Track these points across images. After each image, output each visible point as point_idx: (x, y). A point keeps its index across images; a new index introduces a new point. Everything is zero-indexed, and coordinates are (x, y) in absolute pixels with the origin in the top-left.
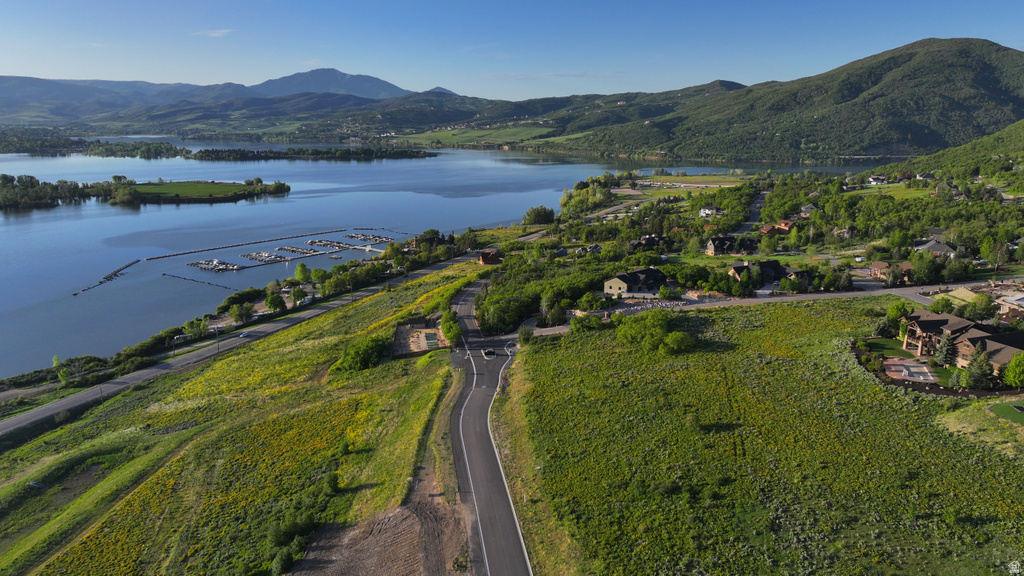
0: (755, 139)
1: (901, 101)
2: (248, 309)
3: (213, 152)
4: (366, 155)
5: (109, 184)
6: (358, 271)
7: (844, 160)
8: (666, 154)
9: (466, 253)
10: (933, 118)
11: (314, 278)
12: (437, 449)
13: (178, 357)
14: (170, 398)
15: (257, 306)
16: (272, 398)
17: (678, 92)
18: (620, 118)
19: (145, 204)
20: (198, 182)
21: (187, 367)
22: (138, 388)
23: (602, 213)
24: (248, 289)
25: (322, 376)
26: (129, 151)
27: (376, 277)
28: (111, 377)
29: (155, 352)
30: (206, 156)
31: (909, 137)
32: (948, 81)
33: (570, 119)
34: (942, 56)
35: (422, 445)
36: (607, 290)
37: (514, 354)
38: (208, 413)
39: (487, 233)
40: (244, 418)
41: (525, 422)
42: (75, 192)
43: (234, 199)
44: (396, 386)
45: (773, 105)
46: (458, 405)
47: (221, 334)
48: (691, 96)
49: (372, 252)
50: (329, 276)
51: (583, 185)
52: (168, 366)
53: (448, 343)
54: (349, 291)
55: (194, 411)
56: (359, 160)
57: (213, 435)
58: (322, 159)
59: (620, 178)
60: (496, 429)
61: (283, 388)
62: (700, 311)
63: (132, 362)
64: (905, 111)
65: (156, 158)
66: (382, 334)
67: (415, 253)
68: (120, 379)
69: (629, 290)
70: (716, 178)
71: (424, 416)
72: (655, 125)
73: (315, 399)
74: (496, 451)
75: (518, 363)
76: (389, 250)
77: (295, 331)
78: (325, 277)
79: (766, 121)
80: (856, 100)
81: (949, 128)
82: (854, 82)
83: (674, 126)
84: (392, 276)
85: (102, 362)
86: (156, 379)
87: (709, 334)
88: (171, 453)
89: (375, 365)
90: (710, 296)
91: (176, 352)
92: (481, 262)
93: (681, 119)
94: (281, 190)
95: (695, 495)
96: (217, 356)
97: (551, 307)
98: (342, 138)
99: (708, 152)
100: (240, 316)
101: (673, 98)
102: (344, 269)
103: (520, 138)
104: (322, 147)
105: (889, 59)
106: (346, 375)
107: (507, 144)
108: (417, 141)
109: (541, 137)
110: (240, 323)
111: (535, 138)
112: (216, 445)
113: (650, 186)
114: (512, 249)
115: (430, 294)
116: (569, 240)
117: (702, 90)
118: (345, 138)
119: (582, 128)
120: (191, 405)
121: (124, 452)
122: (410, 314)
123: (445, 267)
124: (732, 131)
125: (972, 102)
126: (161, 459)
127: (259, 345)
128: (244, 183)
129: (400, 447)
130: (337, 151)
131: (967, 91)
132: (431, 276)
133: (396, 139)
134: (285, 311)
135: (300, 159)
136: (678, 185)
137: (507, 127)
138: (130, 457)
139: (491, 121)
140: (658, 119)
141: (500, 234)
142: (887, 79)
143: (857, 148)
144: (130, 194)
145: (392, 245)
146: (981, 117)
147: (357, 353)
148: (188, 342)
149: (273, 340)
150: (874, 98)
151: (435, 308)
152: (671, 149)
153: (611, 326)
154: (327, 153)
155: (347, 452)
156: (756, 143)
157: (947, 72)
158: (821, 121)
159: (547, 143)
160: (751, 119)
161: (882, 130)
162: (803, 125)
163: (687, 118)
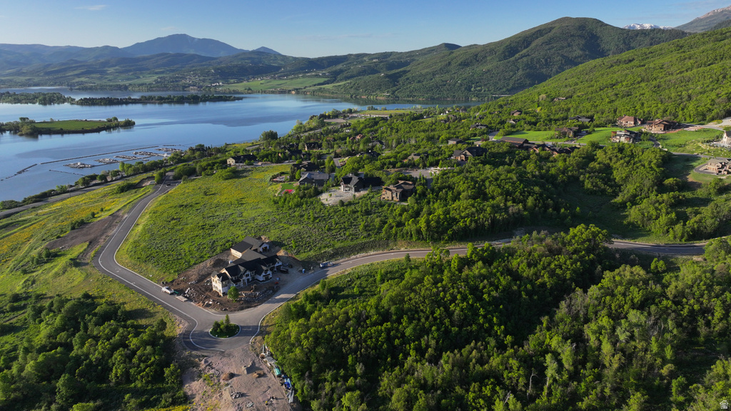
0: (445, 85)
1: (537, 59)
3: (90, 100)
4: (195, 100)
5: (18, 123)
8: (389, 96)
10: (554, 70)
14: (47, 208)
15: (93, 181)
16: (85, 203)
17: (417, 51)
18: (372, 70)
19: (41, 135)
20: (77, 121)
21: (56, 201)
22: (34, 208)
24: (92, 175)
25: (106, 196)
26: (30, 99)
28: (22, 206)
29: (43, 197)
30: (85, 102)
32: (569, 46)
33: (341, 71)
34: (568, 29)
36: (228, 163)
37: (178, 185)
38: (60, 209)
40: (73, 209)
43: (98, 130)
44: (131, 196)
46: (146, 197)
47: (74, 191)
48: (425, 54)
49: (165, 157)
50: (132, 167)
51: (313, 117)
52: (47, 202)
53: (156, 183)
55: (55, 210)
56: (190, 103)
58: (165, 103)
61: (90, 201)
63: (32, 200)
64: (538, 66)
65: (50, 104)
68: (25, 206)
69: (236, 162)
72: (387, 76)
75: (176, 187)
79: (455, 73)
80: (512, 58)
82: (512, 48)
83: (400, 77)
85: (17, 202)
86: (42, 204)
88: (44, 219)
89: (126, 191)
91: (52, 197)
93: (405, 72)
94: (129, 125)
95: (187, 206)
96: (70, 197)
98: (184, 87)
99: (415, 94)
101: (414, 56)
103: (304, 86)
105: (538, 31)
106: (114, 195)
107: (295, 89)
108: (235, 89)
109: (319, 84)
110: (83, 187)
111: (315, 85)
112: (62, 215)
113: (356, 117)
117: (433, 50)
118: (186, 87)
119: (347, 78)
121: (27, 221)
124: (433, 80)
126: (41, 220)
127: (88, 193)
128: (106, 121)
130: (174, 97)
131: (578, 52)
133: (222, 87)
134: (107, 182)
135: (150, 103)
137: (298, 77)
140: (392, 72)
142: (533, 45)
143: (504, 90)
144: (31, 129)
145: (177, 152)
148: (57, 194)
149: (94, 191)
150: (522, 58)
152: (394, 92)
154: (168, 99)
156: (445, 88)
157: (569, 40)
158: (486, 73)
159: (321, 89)
160: (447, 72)
161: (521, 78)
162: (475, 76)
163: (409, 71)
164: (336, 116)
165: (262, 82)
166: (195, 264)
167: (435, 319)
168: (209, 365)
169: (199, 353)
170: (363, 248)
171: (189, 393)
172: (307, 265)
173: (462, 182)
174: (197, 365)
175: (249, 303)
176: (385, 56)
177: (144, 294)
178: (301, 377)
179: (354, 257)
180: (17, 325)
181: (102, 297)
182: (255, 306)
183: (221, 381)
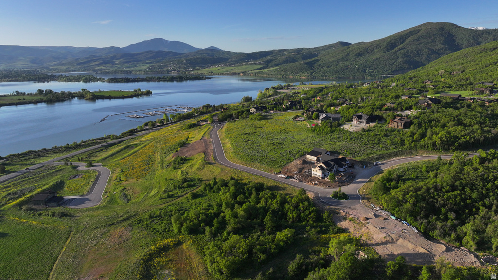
0: (347, 69)
1: (411, 51)
3: (114, 79)
4: (180, 79)
5: (80, 92)
6: (184, 115)
7: (384, 77)
8: (309, 76)
9: (219, 110)
10: (424, 58)
11: (170, 118)
13: (139, 133)
14: (142, 138)
16: (169, 135)
17: (321, 47)
18: (293, 60)
19: (97, 99)
20: (115, 91)
21: (143, 134)
22: (132, 138)
24: (150, 121)
25: (180, 131)
26: (77, 79)
28: (123, 137)
29: (132, 132)
30: (112, 81)
31: (412, 66)
32: (433, 42)
33: (271, 61)
34: (431, 30)
35: (204, 135)
36: (251, 111)
38: (155, 139)
39: (227, 105)
40: (164, 138)
42: (69, 95)
44: (198, 130)
46: (211, 131)
47: (148, 129)
48: (327, 49)
49: (187, 111)
50: (175, 116)
51: (268, 89)
52: (137, 135)
53: (210, 123)
55: (150, 138)
56: (177, 81)
57: (158, 140)
58: (162, 81)
59: (285, 86)
61: (171, 133)
64: (412, 55)
65: (89, 82)
66: (193, 124)
67: (202, 110)
68: (126, 137)
69: (256, 111)
71: (204, 132)
72: (306, 63)
75: (226, 125)
76: (193, 110)
77: (169, 127)
78: (173, 117)
79: (353, 61)
80: (393, 51)
82: (392, 43)
83: (314, 64)
84: (195, 116)
86: (135, 137)
87: (269, 117)
89: (193, 128)
92: (222, 111)
93: (317, 60)
94: (149, 93)
95: (249, 134)
96: (150, 132)
97: (235, 115)
98: (169, 72)
99: (327, 75)
100: (152, 125)
101: (319, 50)
102: (180, 114)
103: (248, 70)
104: (162, 76)
105: (410, 32)
106: (186, 130)
107: (242, 73)
108: (202, 72)
109: (257, 69)
110: (152, 127)
111: (255, 70)
112: (160, 141)
113: (295, 89)
117: (332, 46)
119: (276, 65)
121: (138, 144)
122: (201, 120)
124: (338, 65)
125: (442, 51)
126: (148, 144)
127: (161, 130)
128: (133, 91)
129: (199, 136)
130: (167, 77)
131: (440, 46)
133: (193, 72)
134: (164, 125)
135: (152, 81)
136: (306, 88)
137: (242, 65)
138: (140, 145)
139: (235, 63)
140: (308, 61)
141: (232, 105)
142: (407, 41)
143: (389, 71)
144: (92, 95)
147: (188, 127)
148: (139, 131)
149: (164, 129)
150: (400, 50)
151: (208, 118)
152: (312, 74)
154: (163, 78)
156: (347, 70)
157: (433, 38)
158: (376, 60)
159: (260, 72)
160: (348, 60)
161: (401, 64)
162: (368, 62)
163: (320, 60)
164: (282, 88)
165: (219, 68)
166: (287, 163)
167: (488, 189)
168: (347, 213)
169: (335, 207)
170: (396, 155)
171: (343, 228)
172: (364, 164)
173: (443, 117)
174: (339, 213)
175: (342, 183)
176: (298, 51)
177: (268, 178)
178: (416, 220)
179: (391, 160)
180: (199, 194)
181: (242, 180)
182: (347, 185)
183: (362, 221)
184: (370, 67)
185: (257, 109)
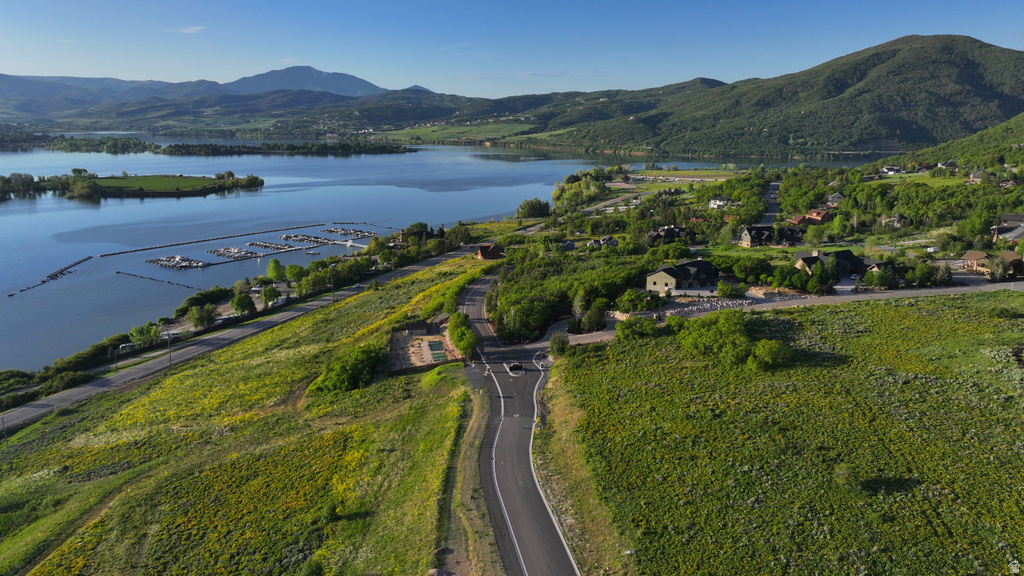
0: (743, 135)
1: (888, 97)
2: (210, 312)
3: (183, 147)
4: (344, 150)
5: (68, 177)
6: (340, 267)
7: (834, 155)
8: (652, 150)
9: (459, 247)
10: (920, 114)
11: (289, 276)
12: (467, 518)
13: (121, 372)
14: (101, 428)
15: (221, 309)
16: (232, 429)
17: (659, 89)
18: (601, 114)
19: (106, 198)
20: (165, 176)
21: (130, 384)
22: (65, 413)
23: (600, 205)
24: (212, 288)
25: (299, 398)
26: (94, 146)
27: (359, 275)
28: (34, 397)
29: (92, 365)
30: (175, 151)
31: (898, 132)
32: (933, 77)
33: (552, 116)
34: (925, 52)
35: (444, 510)
36: (650, 287)
37: (547, 369)
38: (148, 449)
39: (479, 226)
40: (194, 459)
41: (586, 472)
42: (29, 186)
43: (203, 192)
44: (396, 413)
45: (759, 101)
46: (486, 445)
47: (176, 341)
48: (673, 93)
49: (353, 248)
50: (307, 274)
51: (574, 179)
52: (107, 383)
53: (459, 354)
54: (329, 290)
55: (129, 446)
56: (336, 155)
57: (150, 484)
58: (298, 154)
59: (610, 172)
60: (547, 480)
61: (247, 415)
62: (778, 312)
63: (62, 378)
64: (892, 106)
65: (123, 152)
66: (373, 342)
67: (402, 247)
68: (43, 400)
69: (678, 287)
70: (709, 173)
71: (441, 460)
72: (640, 121)
73: (289, 431)
74: (554, 519)
75: (555, 381)
76: (373, 244)
77: (266, 338)
78: (301, 274)
79: (752, 117)
80: (843, 95)
81: (937, 123)
82: (840, 78)
83: (660, 121)
84: (378, 273)
85: (25, 378)
86: (89, 400)
87: (803, 343)
88: (88, 512)
89: (367, 384)
90: (780, 294)
91: (120, 364)
92: (479, 257)
93: (665, 115)
94: (254, 184)
96: (169, 369)
97: (587, 306)
98: (319, 134)
99: (695, 148)
100: (200, 320)
101: (654, 95)
102: (324, 265)
103: (502, 134)
104: (298, 142)
105: (874, 55)
106: (329, 397)
107: (489, 140)
108: (396, 138)
109: (523, 133)
110: (200, 328)
111: (517, 134)
112: (151, 501)
113: (643, 180)
114: (511, 243)
115: (427, 292)
116: (572, 233)
117: (683, 88)
118: (322, 135)
119: (564, 125)
120: (127, 437)
121: (26, 510)
122: (407, 317)
123: (438, 262)
124: (718, 127)
125: (959, 98)
126: (72, 522)
128: (214, 177)
129: (411, 512)
130: (313, 146)
131: (952, 87)
132: (423, 273)
133: (374, 134)
134: (255, 314)
136: (672, 179)
137: (488, 123)
138: (31, 518)
139: (472, 118)
140: (643, 115)
142: (873, 74)
143: (846, 143)
145: (377, 239)
146: (967, 113)
147: (343, 368)
148: (135, 352)
149: (238, 349)
150: (860, 94)
152: (657, 145)
153: (668, 331)
154: (303, 148)
155: (334, 518)
156: (743, 138)
157: (931, 68)
158: (808, 116)
159: (529, 139)
160: (737, 115)
161: (870, 126)
162: (790, 121)
163: (672, 114)
164: (610, 179)
165: (434, 128)
176: (608, 94)
184: (796, 132)
185: (681, 276)
